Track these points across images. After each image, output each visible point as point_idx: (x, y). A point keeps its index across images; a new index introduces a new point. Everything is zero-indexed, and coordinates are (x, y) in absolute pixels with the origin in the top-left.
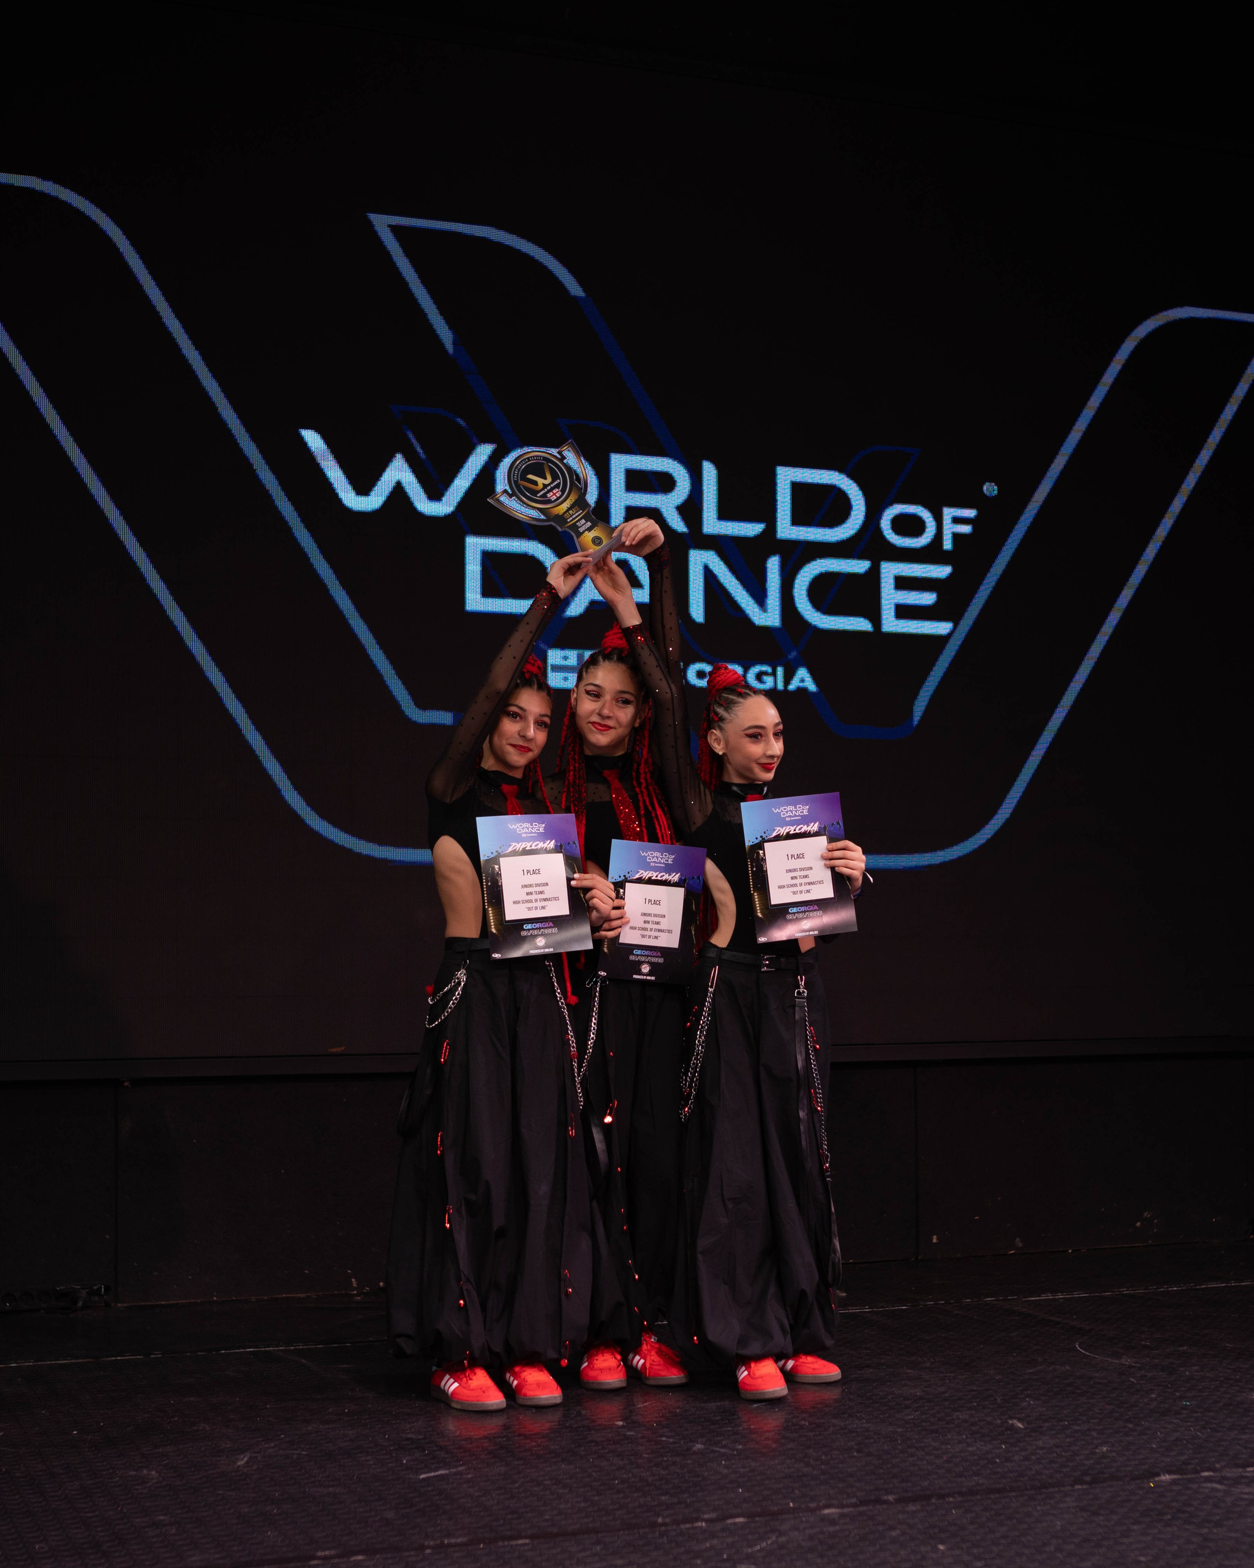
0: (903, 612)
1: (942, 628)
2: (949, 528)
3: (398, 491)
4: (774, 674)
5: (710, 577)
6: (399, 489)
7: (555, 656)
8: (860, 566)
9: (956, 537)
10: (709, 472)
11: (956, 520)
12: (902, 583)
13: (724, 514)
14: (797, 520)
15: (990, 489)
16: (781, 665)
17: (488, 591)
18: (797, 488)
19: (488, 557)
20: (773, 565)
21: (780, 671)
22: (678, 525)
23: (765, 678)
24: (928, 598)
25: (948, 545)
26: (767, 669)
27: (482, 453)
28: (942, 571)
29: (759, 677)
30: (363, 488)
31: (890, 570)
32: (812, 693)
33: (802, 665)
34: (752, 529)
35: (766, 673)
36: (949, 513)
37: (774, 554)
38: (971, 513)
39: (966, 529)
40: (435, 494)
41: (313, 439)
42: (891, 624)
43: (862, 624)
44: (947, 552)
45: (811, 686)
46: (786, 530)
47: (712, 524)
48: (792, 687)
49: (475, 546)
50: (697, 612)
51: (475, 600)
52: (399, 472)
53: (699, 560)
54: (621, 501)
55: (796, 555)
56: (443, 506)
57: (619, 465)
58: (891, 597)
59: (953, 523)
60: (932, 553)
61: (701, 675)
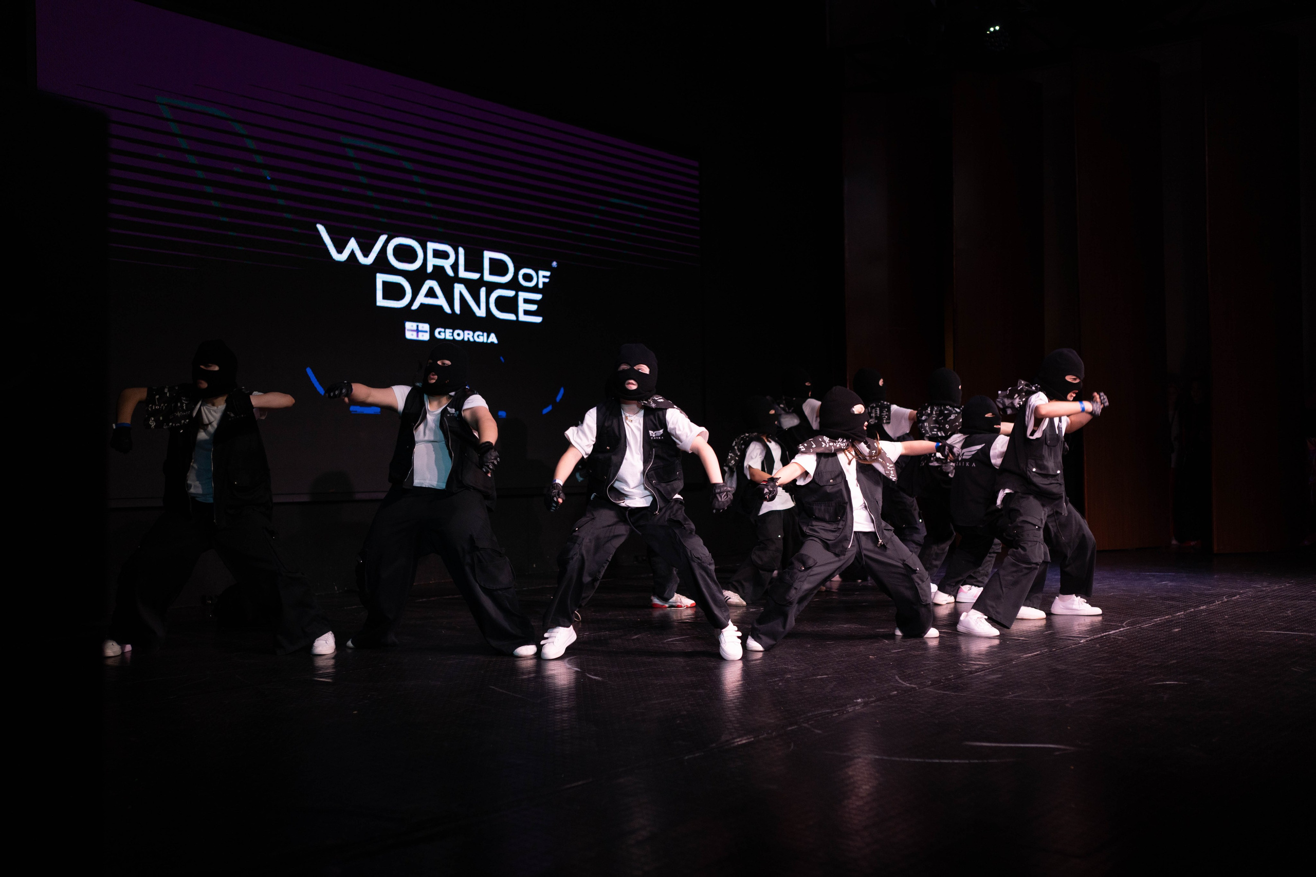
0: (527, 313)
1: (538, 320)
3: (353, 253)
4: (483, 335)
5: (461, 295)
7: (409, 325)
8: (510, 293)
9: (544, 283)
10: (461, 252)
11: (544, 277)
12: (527, 301)
13: (466, 270)
14: (492, 273)
16: (486, 332)
17: (385, 297)
18: (492, 260)
19: (385, 284)
20: (483, 291)
21: (485, 334)
22: (450, 273)
23: (480, 337)
24: (534, 307)
25: (541, 286)
26: (481, 333)
27: (383, 238)
28: (538, 297)
29: (478, 336)
30: (340, 251)
31: (522, 295)
32: (496, 344)
33: (493, 332)
34: (475, 276)
35: (481, 335)
36: (541, 273)
37: (483, 286)
38: (548, 274)
39: (547, 280)
40: (366, 255)
41: (321, 228)
42: (523, 318)
43: (512, 317)
44: (540, 289)
45: (496, 341)
46: (488, 277)
47: (462, 274)
48: (489, 341)
49: (381, 278)
50: (457, 309)
51: (381, 302)
52: (352, 244)
53: (459, 288)
54: (432, 262)
55: (491, 287)
56: (369, 261)
57: (431, 246)
58: (522, 307)
59: (542, 277)
60: (535, 290)
61: (458, 335)
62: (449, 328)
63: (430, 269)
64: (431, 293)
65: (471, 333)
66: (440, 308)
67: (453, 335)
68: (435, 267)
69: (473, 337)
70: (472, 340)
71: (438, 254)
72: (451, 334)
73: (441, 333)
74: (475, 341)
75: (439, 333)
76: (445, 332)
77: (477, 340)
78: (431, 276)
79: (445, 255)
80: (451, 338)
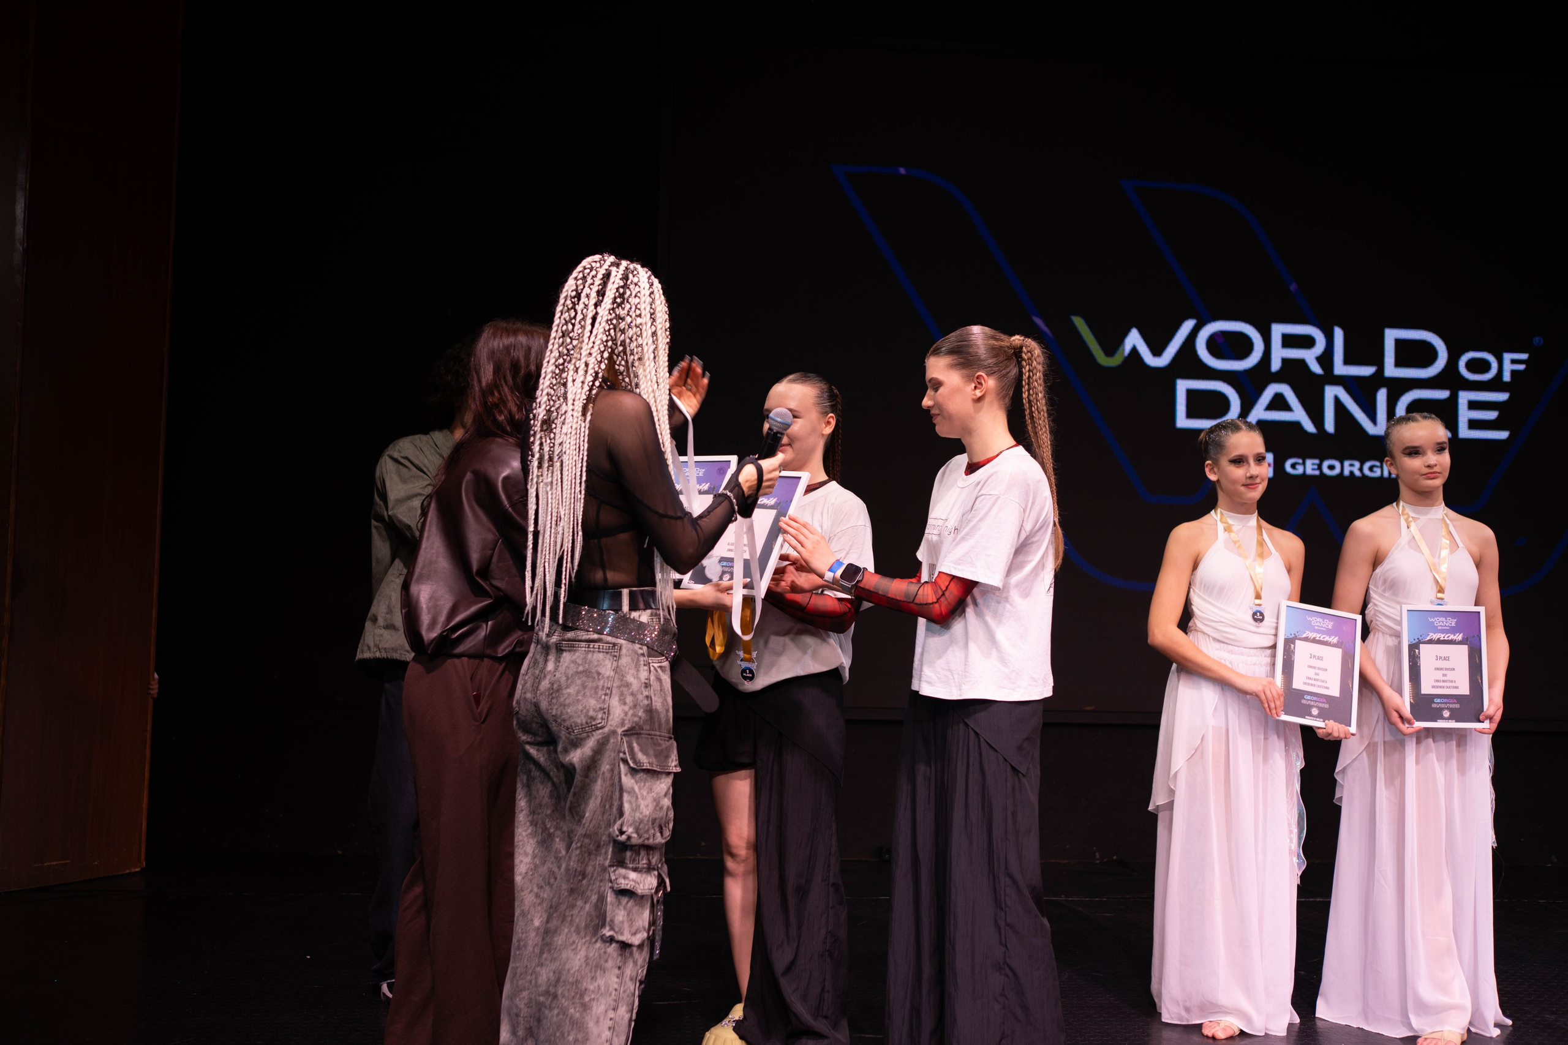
0: (1473, 424)
1: (1503, 435)
2: (1508, 367)
4: (1382, 467)
5: (1338, 403)
6: (1134, 351)
8: (1442, 394)
9: (1513, 372)
10: (1339, 334)
11: (1513, 362)
12: (1473, 405)
13: (1347, 361)
14: (1399, 363)
15: (1537, 340)
17: (1190, 415)
18: (1399, 343)
19: (1190, 393)
20: (1382, 396)
22: (1316, 368)
23: (1375, 469)
24: (1492, 415)
25: (1507, 377)
26: (1378, 463)
27: (1188, 326)
28: (1503, 397)
29: (1371, 469)
30: (1110, 351)
31: (1464, 397)
34: (1367, 371)
35: (1376, 466)
36: (1507, 357)
37: (1383, 386)
38: (1524, 356)
39: (1522, 367)
40: (1157, 352)
41: (1079, 323)
42: (1464, 432)
44: (1506, 383)
46: (1391, 370)
47: (1340, 368)
49: (1183, 386)
50: (1330, 426)
51: (1182, 421)
52: (1134, 339)
53: (1331, 392)
54: (1279, 354)
55: (1398, 388)
56: (1163, 361)
57: (1278, 330)
58: (1465, 415)
59: (1511, 363)
60: (1496, 384)
61: (1331, 467)
62: (1312, 457)
63: (1276, 365)
64: (1279, 403)
65: (1357, 464)
66: (1297, 425)
67: (1320, 467)
68: (1285, 362)
69: (1361, 469)
70: (1357, 473)
71: (1289, 341)
72: (1316, 467)
73: (1297, 466)
74: (1364, 476)
75: (1293, 466)
76: (1304, 464)
77: (1366, 472)
78: (1278, 378)
79: (1307, 342)
80: (1317, 473)
